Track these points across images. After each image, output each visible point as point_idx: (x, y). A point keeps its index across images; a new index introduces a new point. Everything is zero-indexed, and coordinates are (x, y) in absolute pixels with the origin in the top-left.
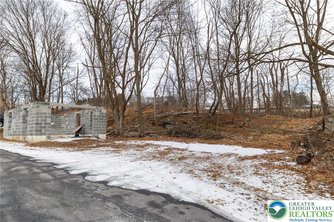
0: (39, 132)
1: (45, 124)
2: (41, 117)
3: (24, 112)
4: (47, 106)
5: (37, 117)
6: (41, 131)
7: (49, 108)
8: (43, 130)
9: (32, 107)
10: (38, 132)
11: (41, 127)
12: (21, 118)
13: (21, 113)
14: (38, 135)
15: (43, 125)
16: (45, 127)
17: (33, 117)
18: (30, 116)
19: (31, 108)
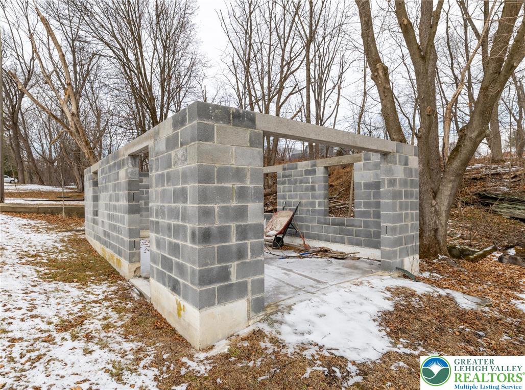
0: (216, 286)
1: (243, 233)
2: (223, 194)
3: (130, 170)
4: (245, 134)
5: (203, 196)
6: (224, 275)
7: (253, 144)
8: (233, 266)
9: (168, 140)
10: (210, 283)
11: (224, 255)
12: (121, 193)
13: (122, 173)
14: (211, 304)
15: (234, 241)
16: (240, 254)
17: (181, 195)
18: (160, 189)
19: (162, 146)
